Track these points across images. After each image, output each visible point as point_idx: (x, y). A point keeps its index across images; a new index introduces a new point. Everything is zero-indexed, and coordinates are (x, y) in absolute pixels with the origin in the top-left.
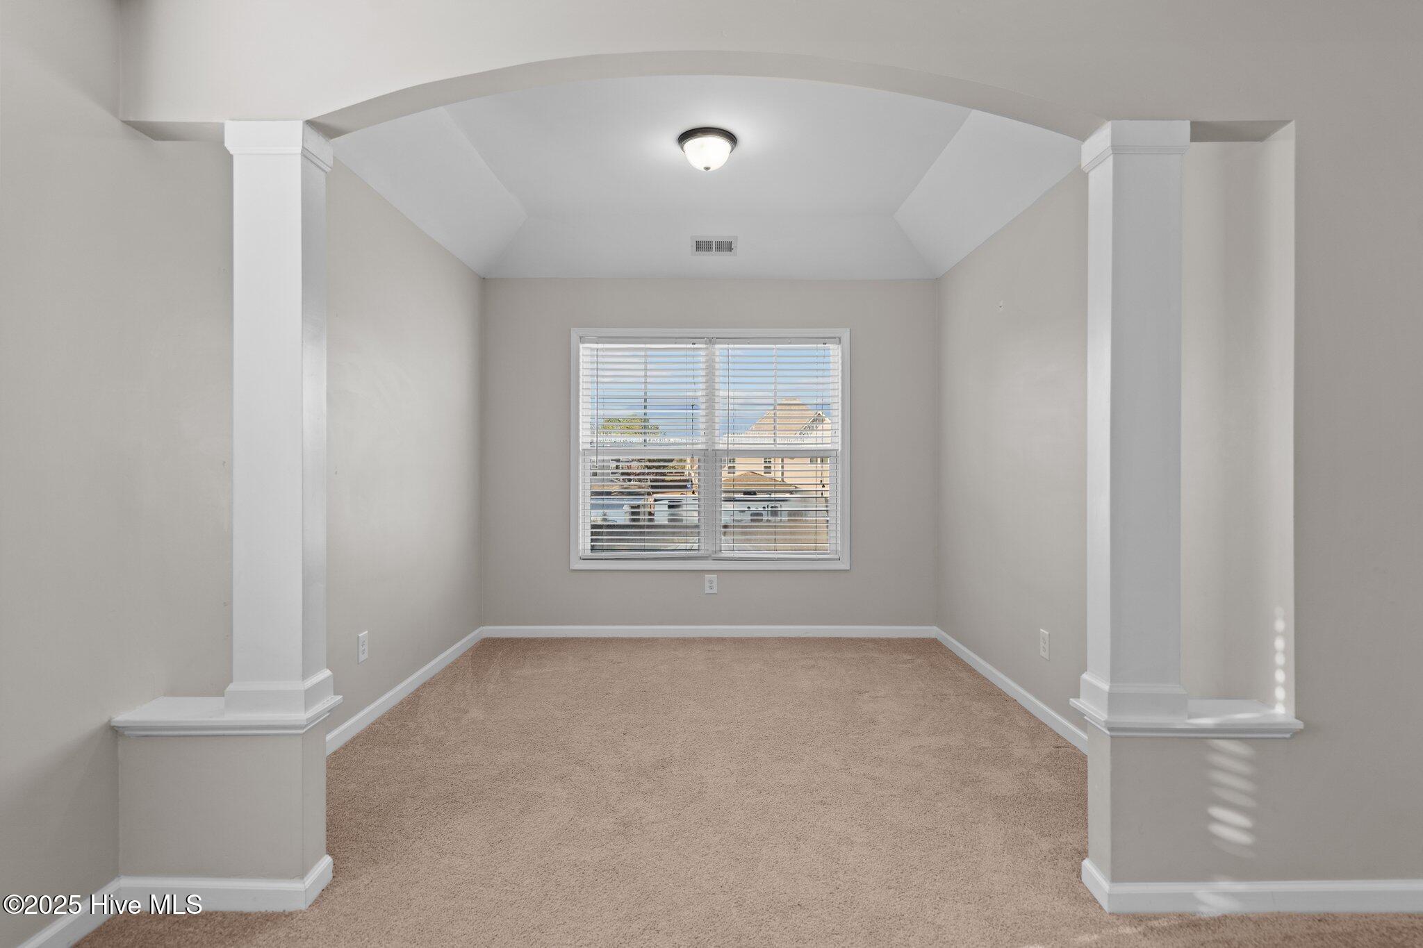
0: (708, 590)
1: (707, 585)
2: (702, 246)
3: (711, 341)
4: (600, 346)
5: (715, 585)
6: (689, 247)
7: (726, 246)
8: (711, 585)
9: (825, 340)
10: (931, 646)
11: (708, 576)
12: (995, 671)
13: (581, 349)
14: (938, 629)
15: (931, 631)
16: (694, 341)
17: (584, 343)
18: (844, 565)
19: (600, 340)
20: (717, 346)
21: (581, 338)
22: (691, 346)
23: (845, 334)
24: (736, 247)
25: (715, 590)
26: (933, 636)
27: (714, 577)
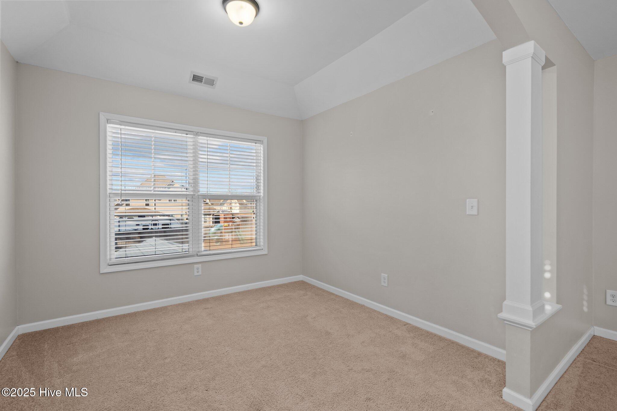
0: (196, 274)
1: (195, 271)
2: (197, 78)
3: (197, 134)
4: (123, 127)
5: (200, 270)
6: (189, 77)
7: (211, 82)
8: (198, 270)
9: (256, 141)
10: (302, 285)
11: (196, 266)
12: (344, 291)
13: (108, 127)
14: (303, 276)
15: (300, 277)
16: (187, 132)
17: (110, 123)
18: (265, 252)
19: (122, 123)
20: (200, 137)
21: (107, 120)
22: (185, 135)
23: (265, 141)
24: (216, 84)
25: (200, 273)
26: (301, 279)
27: (200, 266)
